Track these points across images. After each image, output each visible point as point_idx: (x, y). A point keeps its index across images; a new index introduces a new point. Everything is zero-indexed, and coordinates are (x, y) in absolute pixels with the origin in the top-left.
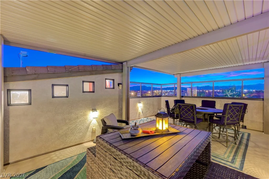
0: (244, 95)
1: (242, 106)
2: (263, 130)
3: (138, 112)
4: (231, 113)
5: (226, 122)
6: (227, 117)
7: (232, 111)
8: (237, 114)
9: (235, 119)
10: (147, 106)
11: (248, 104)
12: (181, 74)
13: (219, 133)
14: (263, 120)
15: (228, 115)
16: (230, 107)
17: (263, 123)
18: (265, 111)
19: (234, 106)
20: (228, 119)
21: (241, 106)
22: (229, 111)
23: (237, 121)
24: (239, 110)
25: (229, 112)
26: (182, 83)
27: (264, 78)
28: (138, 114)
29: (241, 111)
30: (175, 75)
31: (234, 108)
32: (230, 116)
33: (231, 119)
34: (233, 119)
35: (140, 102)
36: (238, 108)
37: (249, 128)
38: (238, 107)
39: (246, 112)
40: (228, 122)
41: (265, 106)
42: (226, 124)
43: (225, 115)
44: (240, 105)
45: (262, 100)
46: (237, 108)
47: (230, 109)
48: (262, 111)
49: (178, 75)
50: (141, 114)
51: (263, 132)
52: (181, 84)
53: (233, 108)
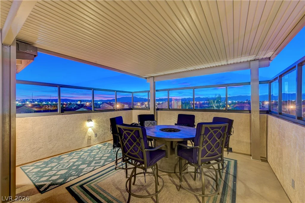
0: (228, 106)
1: (226, 126)
2: (251, 153)
3: (86, 136)
4: (208, 140)
5: (200, 159)
6: (202, 148)
7: (210, 137)
8: (218, 141)
9: (216, 150)
10: (106, 125)
11: (233, 120)
12: (155, 78)
13: (194, 172)
14: (251, 140)
15: (203, 146)
16: (207, 130)
17: (251, 143)
18: (253, 127)
19: (212, 128)
20: (204, 153)
21: (224, 127)
22: (205, 136)
23: (219, 155)
24: (222, 133)
25: (205, 139)
26: (157, 91)
27: (250, 83)
28: (86, 139)
29: (224, 135)
30: (147, 79)
31: (214, 132)
32: (207, 146)
33: (209, 152)
34: (211, 152)
35: (90, 120)
36: (220, 131)
37: (235, 151)
38: (219, 128)
39: (232, 133)
40: (205, 158)
41: (252, 120)
42: (200, 163)
43: (198, 147)
44: (222, 125)
45: (249, 112)
46: (218, 130)
47: (206, 133)
48: (249, 127)
49: (150, 78)
50: (93, 138)
51: (251, 155)
52: (156, 93)
53: (212, 131)
